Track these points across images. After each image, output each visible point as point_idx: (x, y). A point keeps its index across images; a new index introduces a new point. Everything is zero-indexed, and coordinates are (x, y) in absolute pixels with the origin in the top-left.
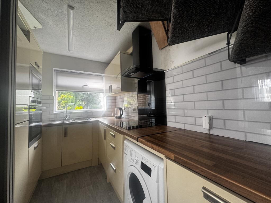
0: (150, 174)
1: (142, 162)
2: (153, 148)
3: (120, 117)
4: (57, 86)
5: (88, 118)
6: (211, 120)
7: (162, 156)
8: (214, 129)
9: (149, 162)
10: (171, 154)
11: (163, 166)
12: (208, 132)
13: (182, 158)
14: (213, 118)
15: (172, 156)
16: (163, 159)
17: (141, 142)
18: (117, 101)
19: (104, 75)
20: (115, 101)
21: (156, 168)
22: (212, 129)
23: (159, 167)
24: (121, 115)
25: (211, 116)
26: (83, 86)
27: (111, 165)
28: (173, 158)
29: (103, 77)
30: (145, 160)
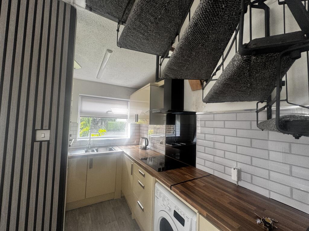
0: (183, 225)
1: (175, 211)
2: (186, 201)
3: (145, 148)
4: (81, 112)
5: (110, 146)
6: (239, 172)
7: (196, 211)
8: (242, 181)
9: (182, 213)
10: (204, 211)
11: (196, 219)
12: (236, 183)
13: (214, 218)
14: (242, 170)
15: (205, 213)
16: (196, 213)
17: (175, 192)
18: (141, 128)
19: (129, 100)
20: (140, 128)
21: (190, 220)
22: (241, 181)
23: (192, 219)
24: (146, 146)
25: (240, 169)
26: (107, 112)
27: (138, 202)
28: (205, 215)
29: (128, 103)
30: (178, 210)
